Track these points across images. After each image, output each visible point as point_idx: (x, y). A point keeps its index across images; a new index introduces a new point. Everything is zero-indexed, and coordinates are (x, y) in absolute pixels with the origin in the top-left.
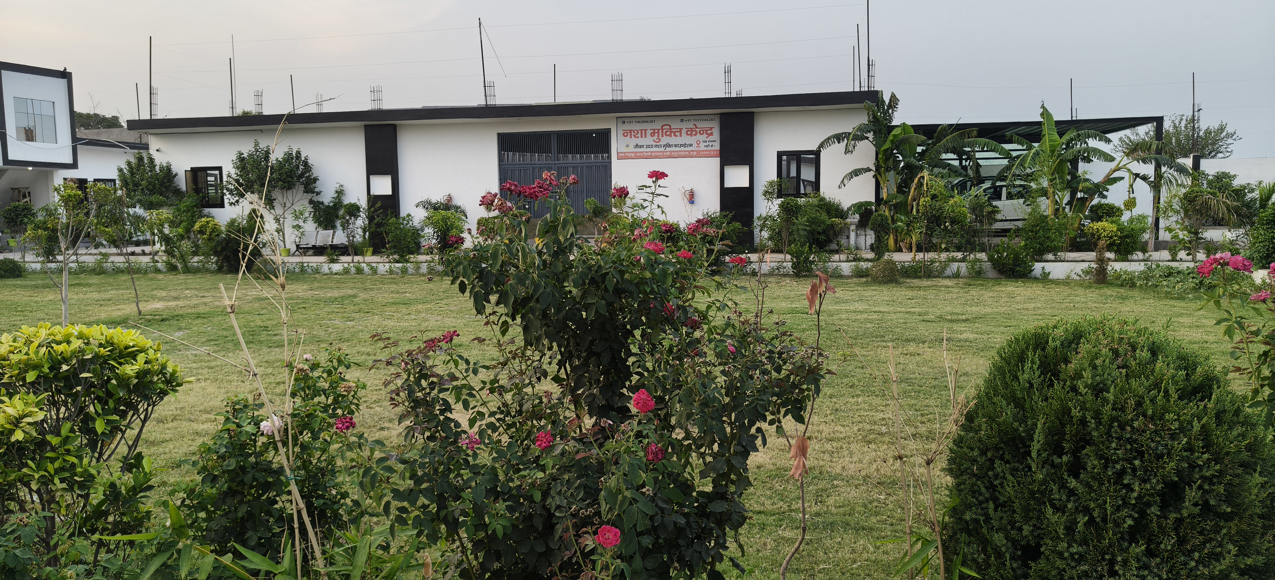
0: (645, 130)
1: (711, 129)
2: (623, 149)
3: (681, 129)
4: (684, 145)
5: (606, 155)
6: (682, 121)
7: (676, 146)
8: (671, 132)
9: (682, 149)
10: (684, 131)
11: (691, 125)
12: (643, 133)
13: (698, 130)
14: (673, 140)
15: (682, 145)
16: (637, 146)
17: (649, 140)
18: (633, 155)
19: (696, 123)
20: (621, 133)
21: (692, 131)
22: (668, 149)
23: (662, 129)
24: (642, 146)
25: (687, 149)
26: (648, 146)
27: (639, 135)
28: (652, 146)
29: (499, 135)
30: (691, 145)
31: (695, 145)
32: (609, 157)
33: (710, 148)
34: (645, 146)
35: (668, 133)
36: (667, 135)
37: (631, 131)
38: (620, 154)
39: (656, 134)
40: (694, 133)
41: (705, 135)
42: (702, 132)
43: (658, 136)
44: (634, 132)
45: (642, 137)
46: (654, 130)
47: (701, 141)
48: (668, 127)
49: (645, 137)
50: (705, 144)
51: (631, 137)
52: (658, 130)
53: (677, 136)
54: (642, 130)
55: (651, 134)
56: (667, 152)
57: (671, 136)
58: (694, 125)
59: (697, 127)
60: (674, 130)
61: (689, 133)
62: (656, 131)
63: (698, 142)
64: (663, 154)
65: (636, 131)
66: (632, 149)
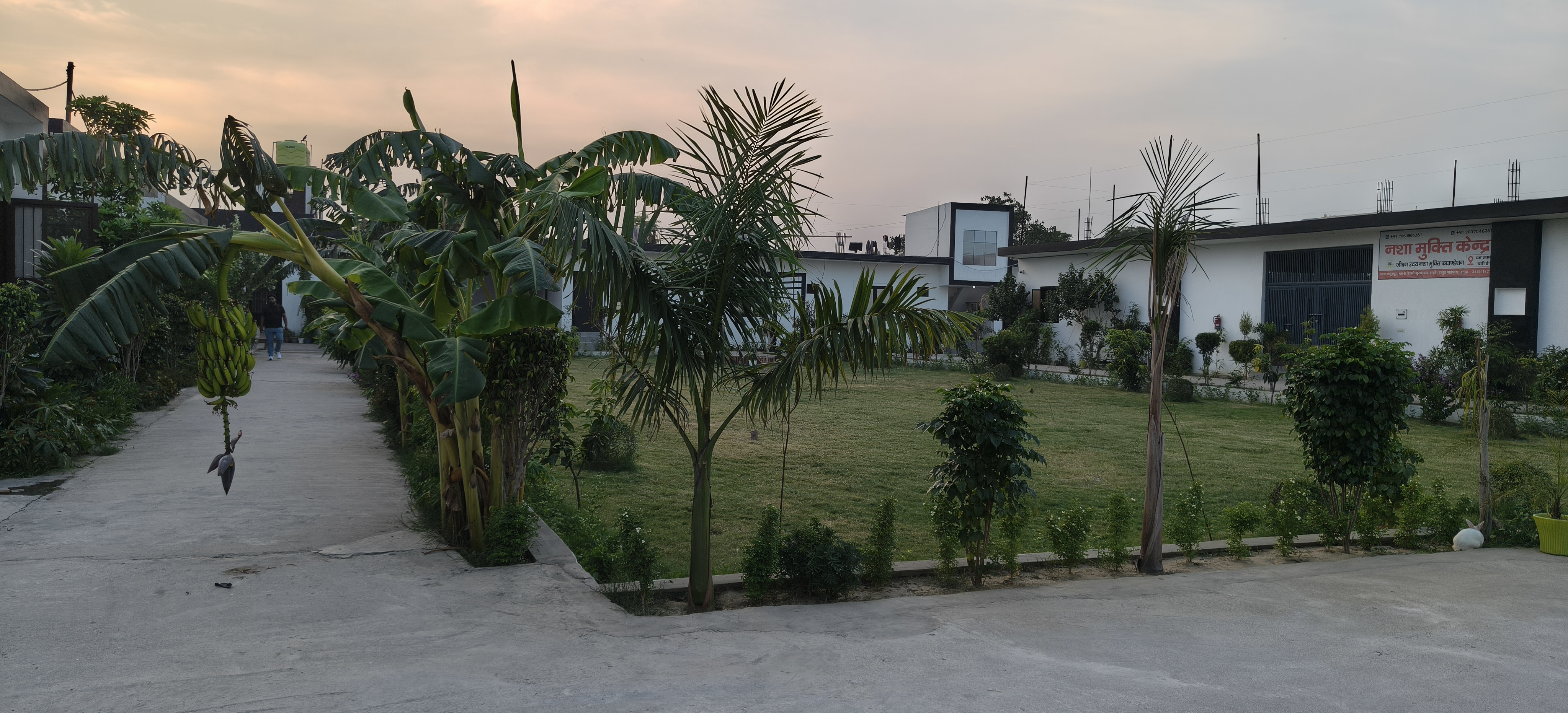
0: (1410, 245)
1: (1487, 242)
2: (1385, 268)
3: (1451, 243)
4: (1454, 263)
6: (1453, 233)
7: (1444, 263)
9: (1451, 267)
10: (1454, 246)
11: (1462, 238)
12: (1408, 249)
13: (1470, 244)
14: (1441, 257)
15: (1451, 263)
16: (1400, 264)
17: (1414, 257)
18: (1395, 274)
19: (1470, 236)
20: (1383, 249)
21: (1464, 246)
22: (1435, 267)
23: (1429, 244)
24: (1405, 265)
25: (1456, 267)
26: (1412, 264)
27: (1403, 251)
28: (1417, 264)
29: (1266, 253)
30: (1462, 262)
31: (1467, 262)
32: (1370, 277)
33: (1484, 266)
34: (1409, 264)
35: (1436, 248)
36: (1435, 251)
37: (1394, 246)
38: (1381, 274)
39: (1422, 250)
40: (1466, 247)
41: (1479, 250)
42: (1475, 246)
43: (1425, 252)
44: (1398, 248)
45: (1406, 253)
46: (1420, 245)
47: (1474, 257)
48: (1436, 241)
49: (1410, 253)
50: (1479, 261)
51: (1394, 254)
52: (1425, 244)
53: (1446, 251)
54: (1406, 245)
55: (1417, 249)
56: (1433, 270)
57: (1439, 252)
58: (1467, 237)
59: (1470, 241)
60: (1443, 245)
61: (1460, 247)
62: (1422, 246)
63: (1471, 259)
64: (1429, 273)
65: (1400, 247)
66: (1394, 268)
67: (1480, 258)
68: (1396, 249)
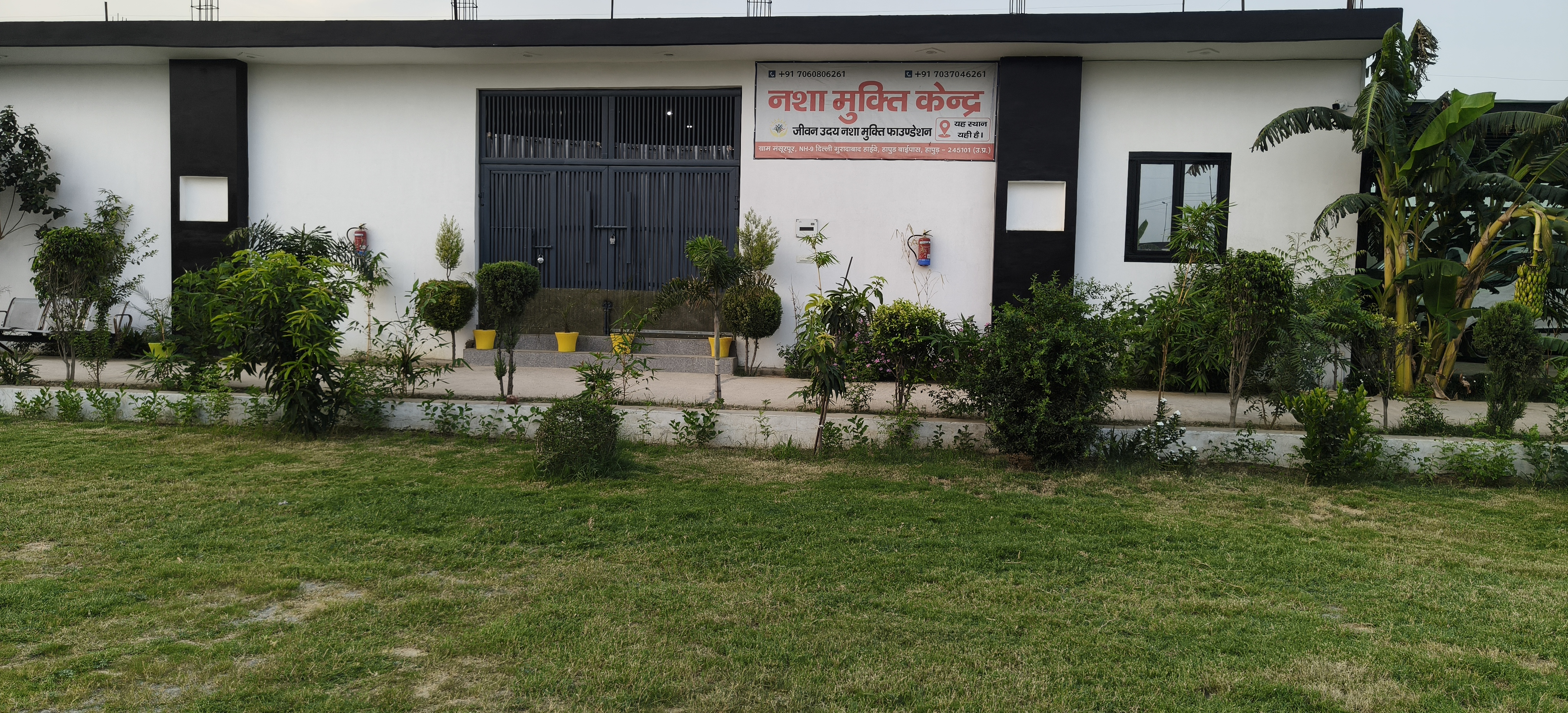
0: (822, 94)
1: (977, 95)
2: (767, 135)
3: (905, 94)
4: (911, 131)
5: (726, 149)
6: (909, 74)
7: (891, 132)
8: (882, 100)
9: (907, 139)
10: (912, 99)
11: (928, 85)
12: (817, 100)
13: (945, 97)
14: (885, 118)
15: (906, 131)
16: (800, 130)
17: (829, 117)
18: (791, 150)
19: (943, 81)
20: (764, 98)
21: (931, 100)
22: (873, 139)
23: (862, 93)
24: (812, 131)
25: (917, 139)
26: (827, 131)
27: (807, 105)
28: (836, 131)
29: (481, 93)
30: (927, 131)
31: (937, 131)
32: (736, 154)
33: (971, 140)
34: (820, 131)
35: (875, 102)
36: (872, 107)
37: (788, 93)
38: (762, 148)
39: (847, 104)
40: (936, 103)
41: (961, 110)
42: (954, 102)
43: (852, 108)
44: (795, 97)
45: (813, 108)
46: (843, 93)
47: (952, 124)
48: (875, 88)
49: (822, 109)
50: (964, 130)
51: (787, 108)
52: (853, 94)
53: (895, 109)
54: (813, 94)
55: (835, 102)
56: (870, 145)
57: (881, 109)
58: (937, 84)
59: (942, 91)
60: (890, 96)
61: (924, 102)
62: (847, 96)
63: (945, 125)
64: (862, 149)
65: (799, 96)
66: (788, 136)
67: (961, 124)
68: (792, 100)
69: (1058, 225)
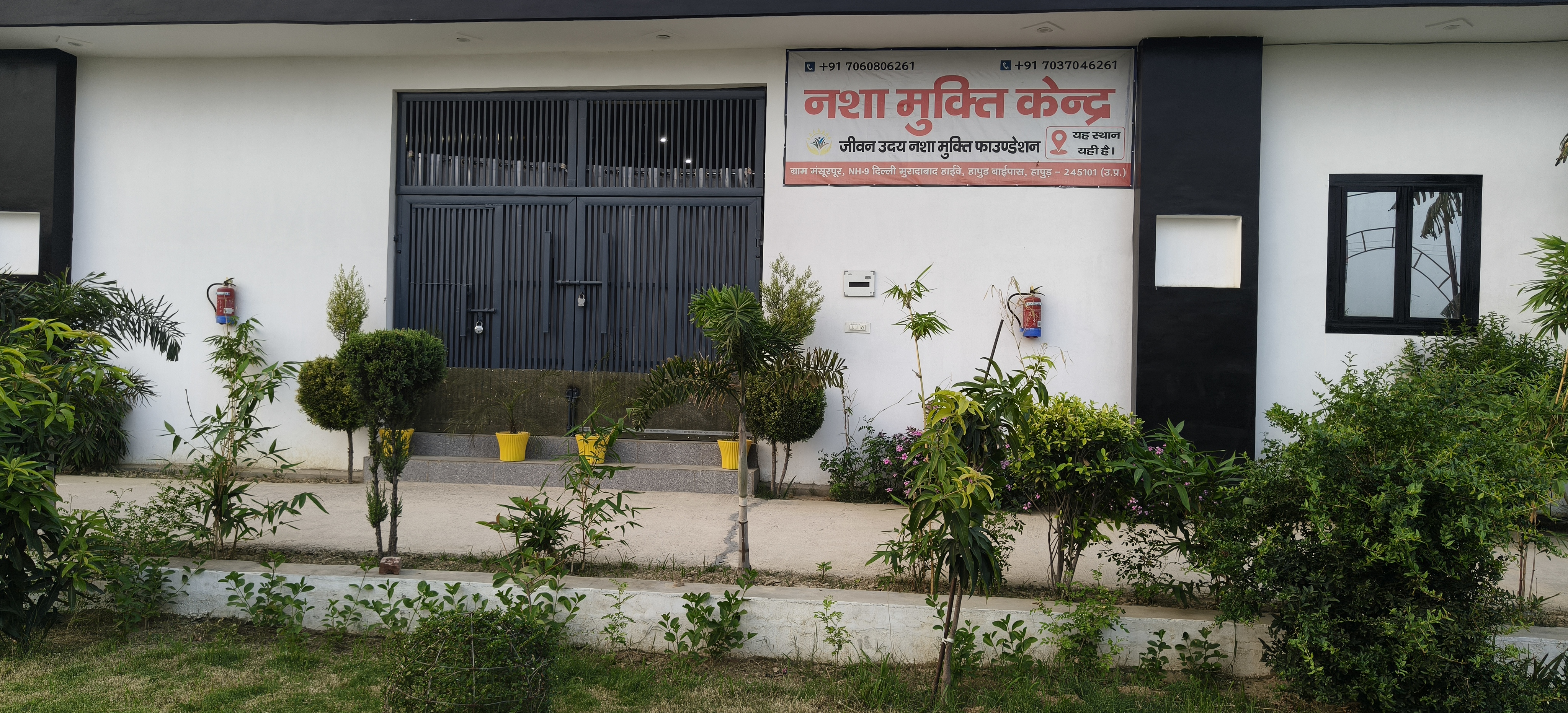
0: (882, 94)
1: (1104, 94)
2: (803, 152)
3: (1001, 93)
4: (1011, 146)
5: (743, 173)
6: (1006, 65)
7: (982, 146)
8: (967, 102)
9: (1004, 156)
10: (1011, 101)
11: (1035, 80)
12: (874, 102)
13: (1059, 98)
14: (972, 128)
15: (1002, 146)
16: (850, 144)
17: (892, 127)
18: (837, 173)
19: (1054, 75)
20: (798, 100)
21: (1038, 101)
22: (955, 156)
23: (938, 91)
24: (866, 146)
25: (1018, 157)
26: (888, 146)
27: (860, 109)
28: (901, 146)
29: (400, 96)
30: (1034, 146)
31: (1048, 145)
32: (758, 181)
33: (1097, 158)
34: (878, 146)
35: (958, 105)
36: (953, 112)
37: (832, 93)
38: (793, 170)
39: (918, 108)
40: (1045, 105)
41: (1082, 116)
42: (1072, 104)
43: (925, 113)
44: (843, 99)
45: (868, 114)
46: (911, 93)
47: (1069, 134)
48: (957, 85)
49: (881, 114)
50: (1087, 144)
51: (832, 115)
52: (925, 93)
53: (987, 115)
54: (868, 94)
55: (900, 105)
56: (951, 165)
57: (966, 115)
58: (1047, 80)
59: (1054, 88)
60: (979, 96)
61: (1029, 105)
62: (918, 97)
63: (1059, 137)
64: (939, 172)
65: (849, 97)
66: (832, 153)
67: (1084, 136)
68: (839, 103)
69: (1232, 279)
